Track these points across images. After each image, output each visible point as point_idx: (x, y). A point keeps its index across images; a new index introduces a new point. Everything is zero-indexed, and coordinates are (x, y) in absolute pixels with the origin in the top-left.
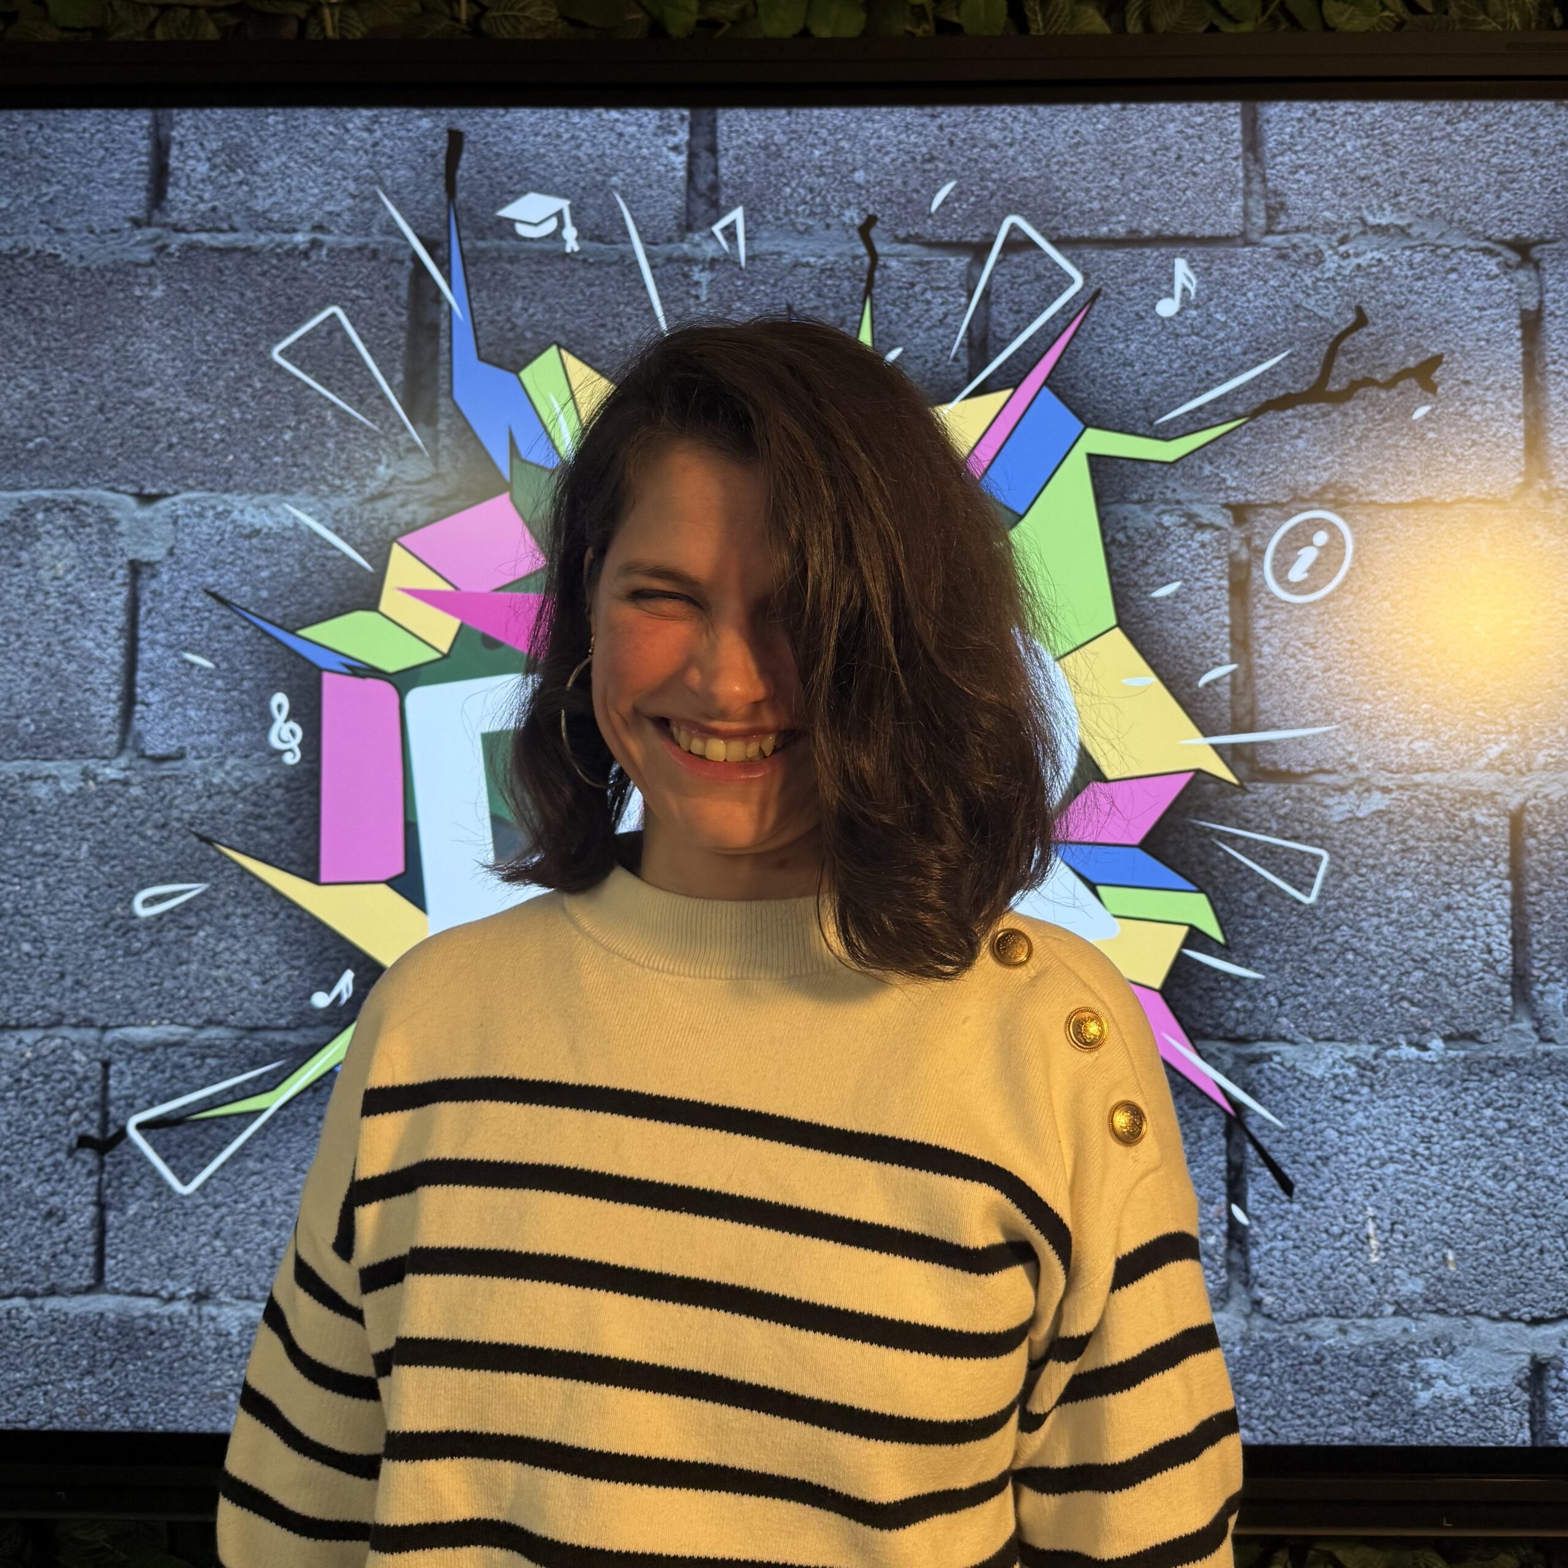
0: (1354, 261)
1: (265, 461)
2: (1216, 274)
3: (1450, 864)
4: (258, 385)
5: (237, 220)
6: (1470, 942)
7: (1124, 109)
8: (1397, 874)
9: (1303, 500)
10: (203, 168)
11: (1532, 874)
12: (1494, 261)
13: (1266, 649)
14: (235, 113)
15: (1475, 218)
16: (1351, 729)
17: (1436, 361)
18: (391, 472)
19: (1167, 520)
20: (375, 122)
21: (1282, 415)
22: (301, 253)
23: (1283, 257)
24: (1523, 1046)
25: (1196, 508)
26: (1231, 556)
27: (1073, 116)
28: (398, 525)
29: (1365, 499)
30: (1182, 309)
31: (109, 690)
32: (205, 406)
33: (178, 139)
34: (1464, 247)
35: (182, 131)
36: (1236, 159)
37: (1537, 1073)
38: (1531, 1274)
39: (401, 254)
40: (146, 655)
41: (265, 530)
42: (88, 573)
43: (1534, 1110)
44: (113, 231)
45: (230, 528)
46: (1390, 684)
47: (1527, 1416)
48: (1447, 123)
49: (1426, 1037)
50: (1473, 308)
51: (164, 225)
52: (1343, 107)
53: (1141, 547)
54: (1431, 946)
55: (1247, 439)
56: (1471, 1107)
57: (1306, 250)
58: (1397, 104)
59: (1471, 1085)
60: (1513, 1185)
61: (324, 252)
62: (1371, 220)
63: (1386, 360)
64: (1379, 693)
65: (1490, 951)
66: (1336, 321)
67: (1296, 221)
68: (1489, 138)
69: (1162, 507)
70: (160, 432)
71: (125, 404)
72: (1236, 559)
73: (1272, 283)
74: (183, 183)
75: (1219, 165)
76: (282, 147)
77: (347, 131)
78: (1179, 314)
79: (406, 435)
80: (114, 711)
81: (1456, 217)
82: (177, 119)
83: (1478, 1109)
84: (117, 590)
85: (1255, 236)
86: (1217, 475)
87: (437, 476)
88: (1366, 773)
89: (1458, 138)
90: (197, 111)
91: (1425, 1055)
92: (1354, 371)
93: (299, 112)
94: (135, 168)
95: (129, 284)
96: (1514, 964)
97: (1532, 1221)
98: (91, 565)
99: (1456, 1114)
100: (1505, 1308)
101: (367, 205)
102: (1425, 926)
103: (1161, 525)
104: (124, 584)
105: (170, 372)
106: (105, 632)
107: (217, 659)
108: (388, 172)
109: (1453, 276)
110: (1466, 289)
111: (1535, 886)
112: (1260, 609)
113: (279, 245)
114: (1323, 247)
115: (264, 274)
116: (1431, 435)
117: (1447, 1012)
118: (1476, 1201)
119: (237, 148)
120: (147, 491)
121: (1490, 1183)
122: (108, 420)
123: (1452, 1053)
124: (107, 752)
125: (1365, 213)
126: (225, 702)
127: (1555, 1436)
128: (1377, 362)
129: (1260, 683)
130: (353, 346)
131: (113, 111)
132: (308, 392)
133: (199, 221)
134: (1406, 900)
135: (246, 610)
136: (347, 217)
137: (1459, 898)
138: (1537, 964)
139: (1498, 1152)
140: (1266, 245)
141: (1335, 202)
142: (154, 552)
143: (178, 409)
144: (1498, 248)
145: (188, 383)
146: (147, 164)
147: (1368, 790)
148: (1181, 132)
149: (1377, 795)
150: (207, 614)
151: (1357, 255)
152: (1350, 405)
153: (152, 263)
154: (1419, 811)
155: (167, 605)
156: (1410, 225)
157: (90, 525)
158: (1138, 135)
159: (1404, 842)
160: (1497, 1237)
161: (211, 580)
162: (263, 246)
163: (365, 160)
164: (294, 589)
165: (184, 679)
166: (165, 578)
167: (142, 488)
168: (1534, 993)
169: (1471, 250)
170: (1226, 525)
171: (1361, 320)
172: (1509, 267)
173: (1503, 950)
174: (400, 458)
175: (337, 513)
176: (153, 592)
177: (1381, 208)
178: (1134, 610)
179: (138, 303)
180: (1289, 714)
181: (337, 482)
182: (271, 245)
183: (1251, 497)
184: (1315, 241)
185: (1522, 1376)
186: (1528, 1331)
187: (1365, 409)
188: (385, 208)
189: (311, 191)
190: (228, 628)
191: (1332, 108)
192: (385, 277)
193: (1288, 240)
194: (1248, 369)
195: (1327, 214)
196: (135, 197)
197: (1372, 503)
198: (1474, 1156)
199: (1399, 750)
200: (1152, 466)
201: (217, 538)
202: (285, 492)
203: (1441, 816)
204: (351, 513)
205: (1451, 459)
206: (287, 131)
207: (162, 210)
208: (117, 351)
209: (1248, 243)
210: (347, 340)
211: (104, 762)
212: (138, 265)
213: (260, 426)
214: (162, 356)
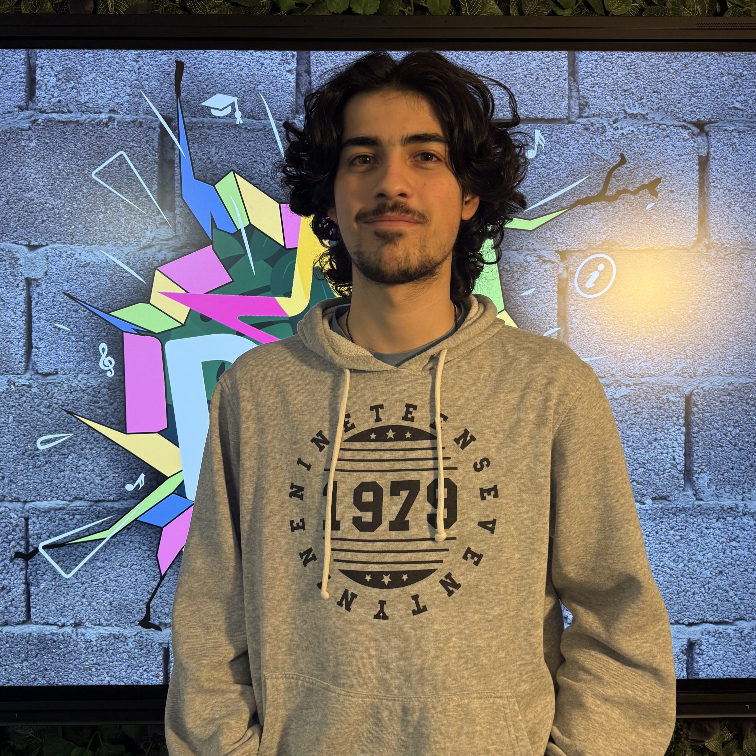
0: (620, 132)
1: (91, 229)
2: (554, 137)
3: (657, 419)
4: (85, 191)
5: (71, 107)
6: (665, 455)
7: (511, 54)
8: (632, 424)
9: (593, 249)
10: (53, 80)
11: (694, 424)
12: (687, 132)
13: (574, 320)
14: (68, 52)
15: (678, 110)
16: (612, 357)
17: (658, 181)
18: (153, 235)
19: (529, 259)
20: (139, 57)
21: (585, 207)
22: (104, 123)
23: (587, 129)
24: (688, 502)
25: (543, 253)
26: (559, 276)
27: (486, 57)
28: (157, 261)
29: (623, 248)
30: (538, 155)
31: (19, 342)
32: (59, 201)
33: (40, 65)
34: (673, 125)
35: (42, 61)
36: (564, 80)
37: (694, 514)
38: (689, 604)
39: (154, 124)
40: (36, 325)
41: (92, 263)
42: (5, 284)
43: (692, 531)
44: (9, 112)
45: (74, 262)
46: (632, 336)
47: (685, 666)
48: (666, 63)
49: (644, 498)
50: (676, 155)
51: (35, 109)
52: (617, 54)
53: (517, 272)
54: (647, 457)
55: (568, 219)
56: (664, 530)
57: (598, 126)
58: (643, 53)
59: (664, 520)
60: (682, 564)
61: (116, 123)
62: (629, 111)
63: (634, 180)
64: (626, 340)
65: (674, 459)
66: (611, 161)
67: (593, 111)
68: (687, 70)
69: (527, 252)
70: (37, 214)
71: (19, 200)
72: (561, 277)
73: (581, 142)
74: (44, 88)
75: (557, 83)
76: (93, 69)
77: (125, 61)
78: (536, 157)
79: (160, 216)
80: (22, 351)
81: (670, 110)
82: (39, 54)
83: (667, 531)
84: (20, 292)
85: (573, 119)
86: (553, 236)
87: (176, 237)
88: (620, 378)
89: (672, 71)
90: (49, 50)
91: (643, 507)
92: (619, 186)
93: (101, 52)
94: (19, 79)
95: (19, 139)
96: (685, 465)
97: (691, 580)
98: (6, 280)
99: (657, 533)
100: (677, 619)
101: (136, 99)
102: (645, 448)
103: (526, 261)
104: (23, 290)
105: (41, 184)
106: (15, 313)
107: (71, 326)
108: (146, 82)
109: (667, 139)
110: (673, 146)
111: (696, 429)
112: (572, 302)
113: (93, 120)
114: (605, 124)
115: (86, 134)
116: (654, 217)
117: (654, 487)
118: (665, 572)
119: (70, 70)
120: (32, 244)
121: (672, 564)
122: (11, 208)
123: (656, 506)
124: (19, 372)
125: (626, 107)
126: (76, 347)
127: (697, 674)
128: (630, 182)
129: (571, 336)
130: (132, 171)
131: (6, 50)
132: (110, 194)
133: (52, 107)
134: (636, 436)
135: (85, 302)
136: (126, 105)
137: (661, 435)
138: (696, 465)
139: (676, 550)
140: (579, 123)
141: (611, 102)
142: (37, 274)
143: (46, 203)
144: (689, 125)
145: (50, 190)
146: (25, 78)
147: (620, 386)
148: (539, 66)
149: (624, 388)
150: (65, 304)
151: (622, 129)
152: (616, 202)
153: (30, 129)
154: (643, 395)
155: (45, 300)
156: (647, 114)
157: (5, 261)
158: (518, 67)
159: (636, 409)
160: (674, 588)
161: (66, 288)
162: (85, 120)
163: (134, 76)
164: (108, 292)
165: (55, 336)
166: (44, 287)
167: (30, 242)
168: (694, 478)
169: (676, 126)
170: (557, 261)
171: (623, 160)
172: (694, 135)
173: (680, 459)
174: (157, 228)
175: (127, 255)
176: (38, 293)
177: (634, 105)
178: (513, 302)
179: (23, 149)
180: (584, 350)
181: (127, 240)
182: (89, 120)
183: (569, 247)
184: (602, 121)
185: (683, 648)
186: (687, 628)
187: (623, 204)
188: (146, 101)
189: (108, 92)
190: (76, 311)
191: (612, 55)
192: (147, 136)
193: (589, 121)
194: (569, 185)
195: (608, 108)
196: (20, 95)
197: (626, 249)
198: (664, 552)
199: (635, 367)
200: (522, 232)
201: (69, 267)
202: (101, 244)
203: (654, 397)
204: (134, 255)
205: (663, 228)
206: (95, 62)
207: (33, 102)
208: (14, 173)
209: (570, 122)
210: (128, 167)
211: (19, 376)
212: (23, 130)
213: (87, 211)
214: (37, 176)
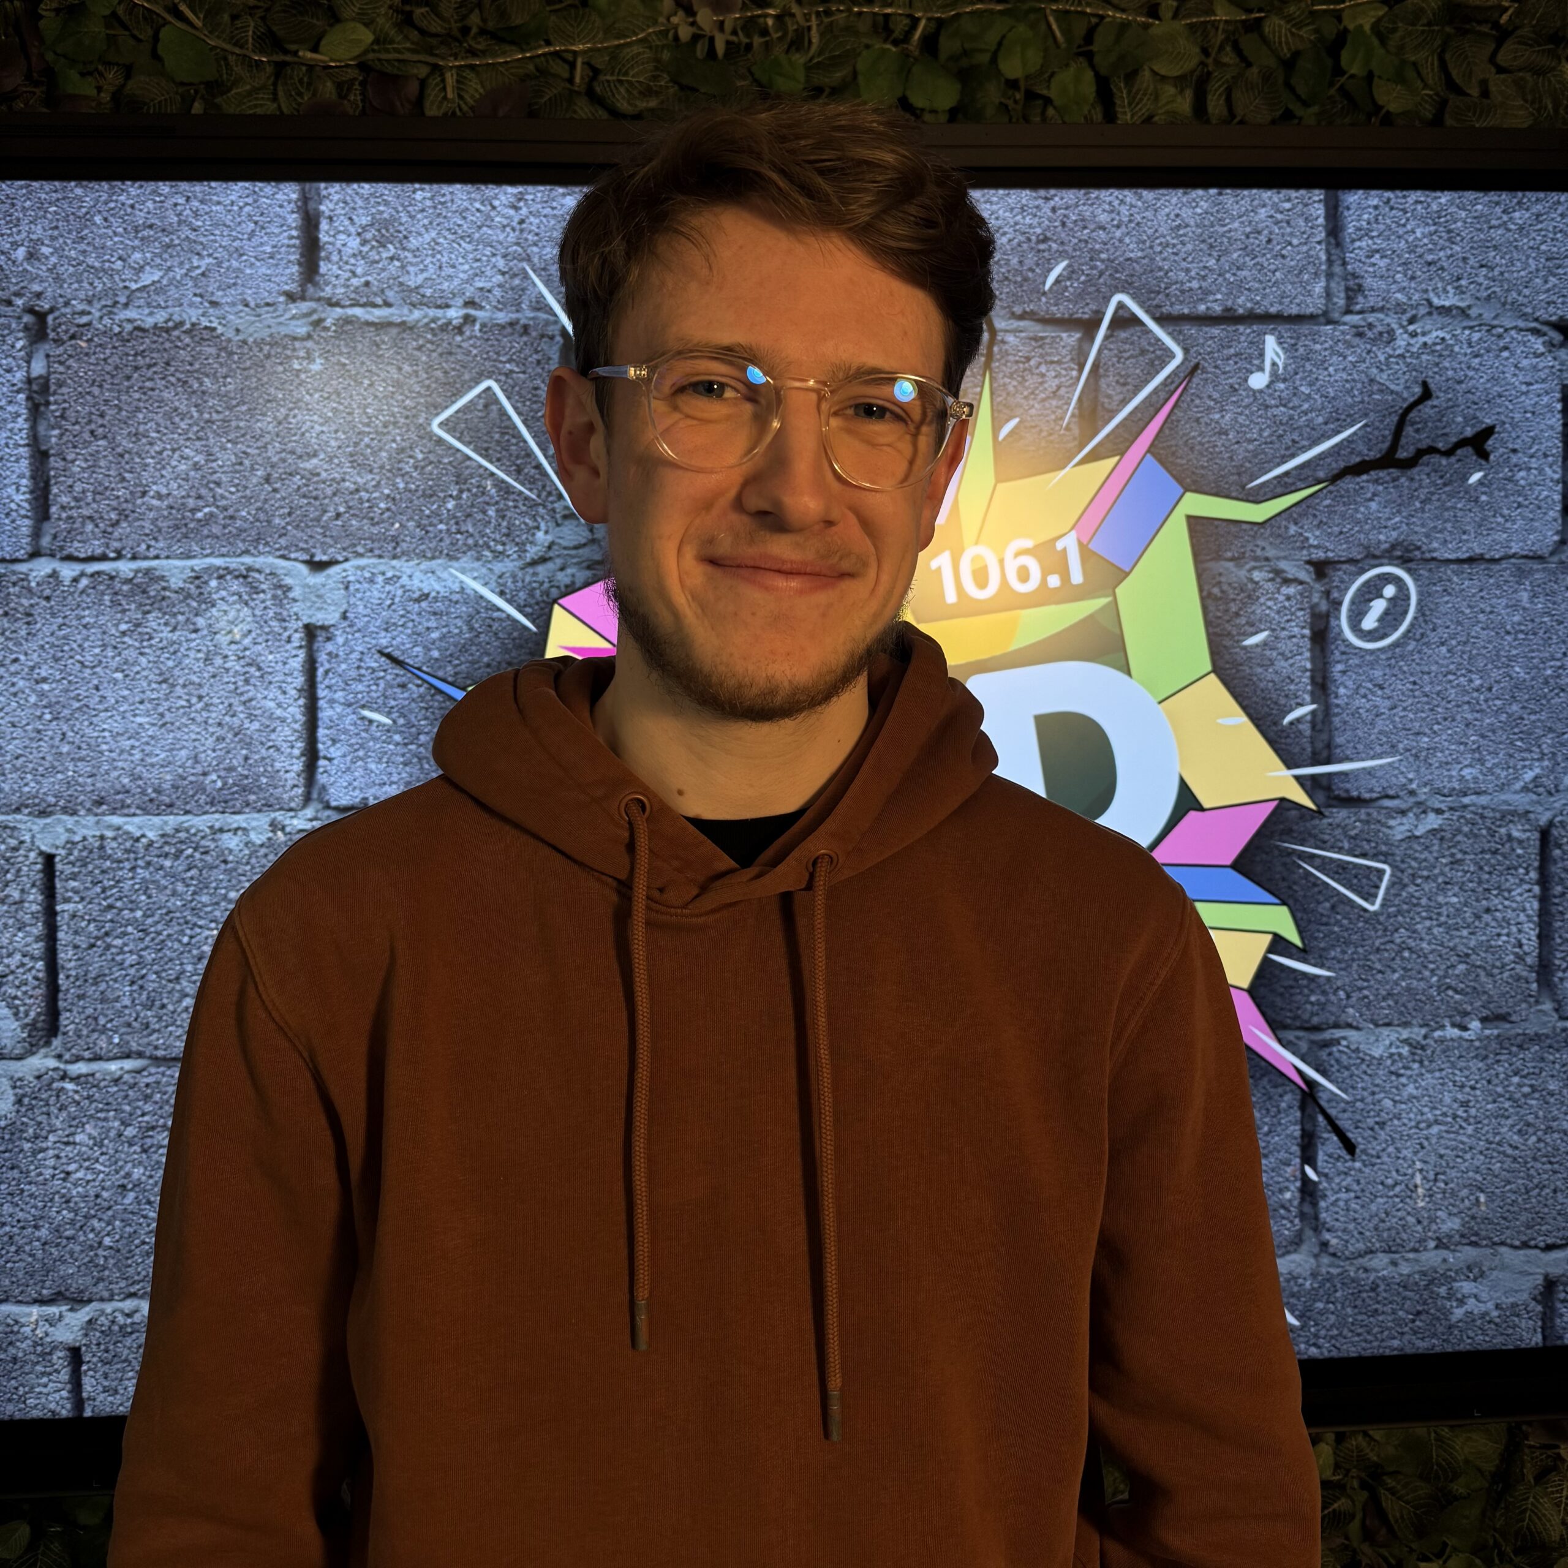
0: (1421, 339)
1: (430, 529)
2: (1301, 350)
3: (1490, 873)
4: (420, 456)
5: (390, 295)
6: (1504, 938)
7: (1220, 194)
8: (1446, 883)
9: (1375, 557)
10: (354, 243)
11: (1556, 879)
12: (1540, 340)
13: (1342, 691)
14: (382, 188)
15: (1526, 301)
16: (1411, 759)
17: (1489, 431)
18: (549, 538)
19: (1257, 575)
20: (520, 200)
21: (1358, 479)
22: (455, 328)
23: (1360, 335)
24: (1545, 1024)
25: (1283, 565)
26: (1313, 607)
27: (1174, 200)
28: (558, 587)
29: (1428, 556)
30: (1271, 383)
31: (292, 747)
32: (370, 477)
33: (327, 213)
34: (1515, 328)
35: (331, 206)
36: (1319, 243)
37: (1556, 1046)
38: (1546, 1210)
39: (553, 330)
40: (326, 713)
41: (433, 594)
42: (265, 637)
43: (1553, 1076)
44: (268, 304)
45: (400, 592)
46: (1445, 719)
47: (1540, 1323)
48: (1504, 212)
49: (1467, 1019)
50: (1522, 383)
51: (319, 299)
52: (1414, 196)
53: (1234, 600)
54: (1472, 944)
55: (1327, 502)
56: (1502, 1076)
57: (1380, 328)
58: (1461, 193)
59: (1502, 1058)
60: (1534, 1139)
61: (477, 327)
62: (1436, 301)
63: (1447, 430)
64: (1436, 727)
65: (1520, 946)
66: (1405, 395)
67: (1371, 302)
68: (1539, 226)
69: (1253, 564)
70: (326, 501)
71: (290, 474)
72: (1317, 610)
73: (1350, 358)
74: (335, 257)
75: (1305, 248)
76: (431, 223)
77: (494, 208)
78: (1268, 386)
79: (562, 503)
80: (298, 766)
81: (1509, 300)
82: (324, 193)
83: (1508, 1077)
84: (294, 652)
85: (1336, 315)
86: (1301, 534)
87: (593, 541)
88: (1424, 797)
89: (1513, 227)
90: (344, 185)
91: (1465, 1035)
92: (1420, 440)
93: (446, 189)
94: (286, 241)
95: (288, 357)
96: (1540, 956)
97: (1548, 1166)
98: (267, 630)
99: (1489, 1082)
100: (1524, 1238)
101: (517, 282)
102: (1468, 927)
103: (1251, 580)
104: (301, 647)
105: (333, 443)
106: (284, 693)
107: (395, 715)
108: (535, 249)
109: (1505, 354)
110: (1516, 366)
111: (1559, 889)
112: (1337, 655)
113: (434, 321)
114: (1395, 326)
115: (419, 348)
116: (1484, 498)
117: (1484, 998)
118: (1504, 1153)
119: (386, 224)
120: (317, 559)
121: (1516, 1137)
122: (275, 490)
123: (1487, 1032)
124: (293, 805)
125: (1431, 295)
126: (403, 755)
128: (1440, 432)
129: (1336, 721)
130: (509, 418)
131: (260, 184)
132: (468, 463)
133: (353, 296)
134: (1453, 905)
135: (419, 669)
136: (497, 292)
137: (1496, 901)
138: (1559, 955)
139: (1523, 1112)
140: (1345, 324)
141: (1405, 284)
142: (328, 616)
143: (344, 480)
144: (1545, 329)
145: (351, 455)
146: (297, 238)
147: (1424, 812)
148: (1271, 217)
149: (1432, 816)
150: (382, 674)
151: (1424, 334)
152: (1415, 470)
153: (309, 337)
154: (1466, 829)
155: (344, 666)
156: (1469, 307)
157: (263, 591)
158: (1233, 219)
159: (1453, 855)
160: (1520, 1181)
161: (384, 642)
162: (418, 321)
163: (512, 237)
164: (464, 649)
165: (363, 734)
166: (340, 640)
167: (312, 556)
168: (1556, 979)
169: (1521, 330)
170: (1308, 580)
171: (1427, 394)
172: (1553, 346)
173: (1530, 943)
174: (558, 525)
175: (500, 577)
176: (330, 654)
177: (1445, 291)
178: (1227, 657)
179: (298, 376)
180: (1360, 747)
181: (500, 548)
182: (426, 320)
183: (1330, 554)
184: (1388, 320)
185: (1536, 1292)
186: (1542, 1255)
187: (1428, 475)
188: (534, 285)
189: (461, 268)
190: (403, 686)
191: (1404, 197)
192: (537, 352)
193: (1364, 319)
194: (1329, 438)
195: (1399, 296)
196: (288, 271)
197: (1434, 559)
198: (1503, 1116)
199: (1451, 777)
200: (1244, 526)
201: (389, 602)
202: (451, 557)
203: (1484, 832)
204: (514, 576)
205: (1500, 519)
206: (435, 208)
207: (316, 284)
208: (280, 423)
209: (1329, 322)
210: (503, 412)
211: (292, 814)
212: (295, 339)
213: (424, 495)
214: (324, 429)
